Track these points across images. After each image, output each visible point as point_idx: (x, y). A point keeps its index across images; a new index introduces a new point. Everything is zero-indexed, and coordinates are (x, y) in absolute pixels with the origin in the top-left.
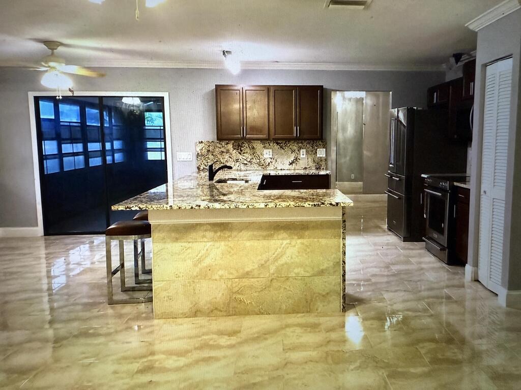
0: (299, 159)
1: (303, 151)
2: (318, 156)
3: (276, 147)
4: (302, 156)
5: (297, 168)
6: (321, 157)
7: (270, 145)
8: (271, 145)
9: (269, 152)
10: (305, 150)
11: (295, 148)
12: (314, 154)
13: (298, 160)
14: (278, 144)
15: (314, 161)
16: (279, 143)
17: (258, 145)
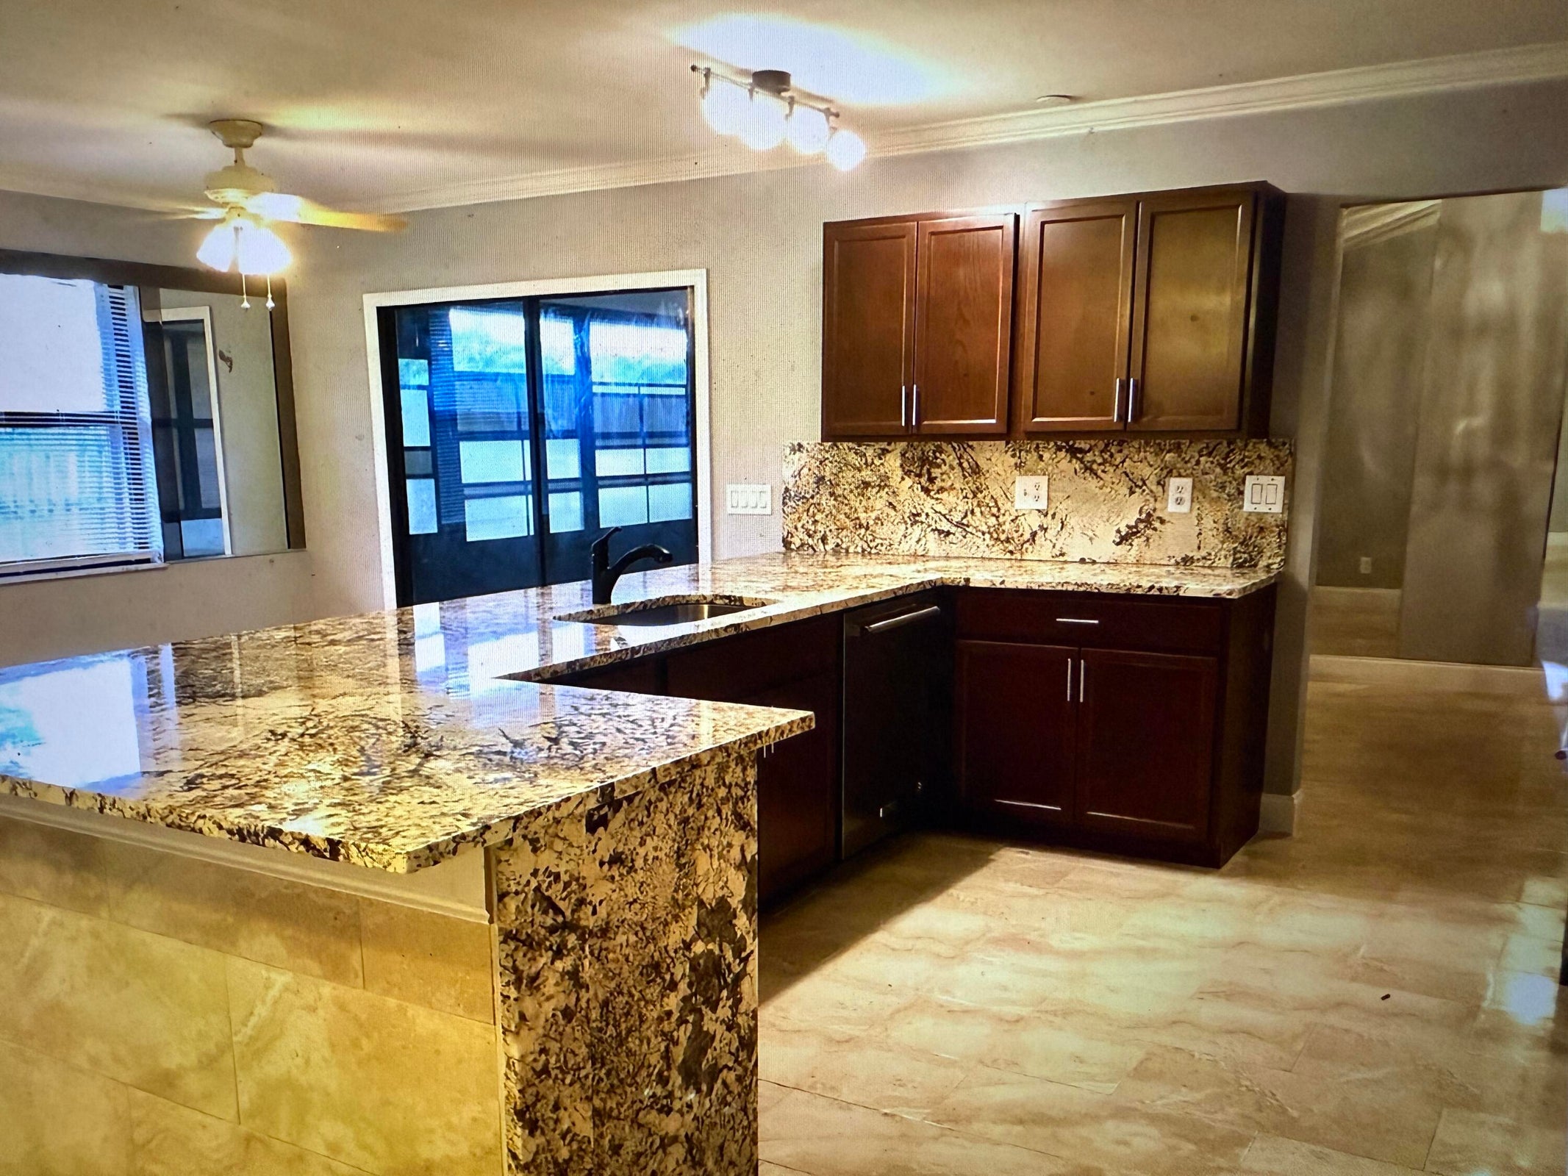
0: (1162, 521)
1: (1180, 486)
2: (1248, 507)
3: (1066, 464)
4: (1172, 507)
5: (1149, 555)
6: (1261, 516)
7: (1041, 457)
8: (1046, 456)
9: (1037, 487)
10: (1187, 482)
11: (1145, 471)
12: (1230, 498)
13: (1157, 524)
14: (1073, 452)
15: (1227, 530)
16: (1081, 451)
17: (995, 458)
